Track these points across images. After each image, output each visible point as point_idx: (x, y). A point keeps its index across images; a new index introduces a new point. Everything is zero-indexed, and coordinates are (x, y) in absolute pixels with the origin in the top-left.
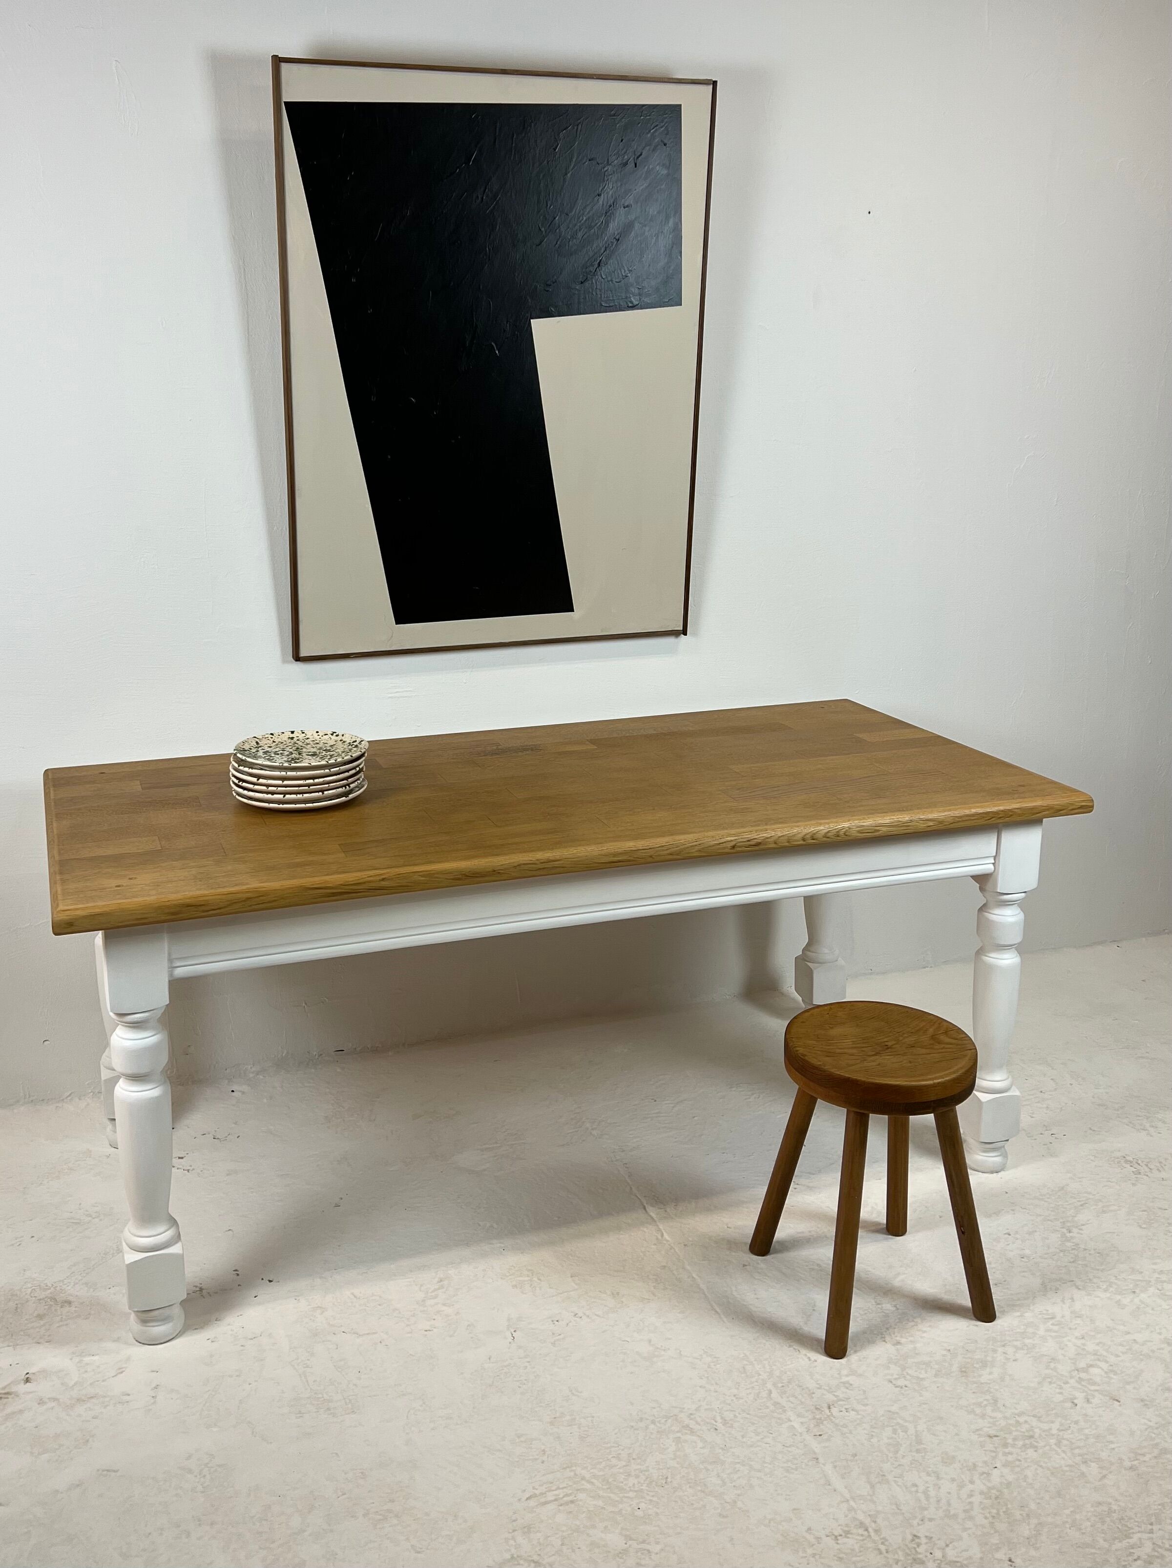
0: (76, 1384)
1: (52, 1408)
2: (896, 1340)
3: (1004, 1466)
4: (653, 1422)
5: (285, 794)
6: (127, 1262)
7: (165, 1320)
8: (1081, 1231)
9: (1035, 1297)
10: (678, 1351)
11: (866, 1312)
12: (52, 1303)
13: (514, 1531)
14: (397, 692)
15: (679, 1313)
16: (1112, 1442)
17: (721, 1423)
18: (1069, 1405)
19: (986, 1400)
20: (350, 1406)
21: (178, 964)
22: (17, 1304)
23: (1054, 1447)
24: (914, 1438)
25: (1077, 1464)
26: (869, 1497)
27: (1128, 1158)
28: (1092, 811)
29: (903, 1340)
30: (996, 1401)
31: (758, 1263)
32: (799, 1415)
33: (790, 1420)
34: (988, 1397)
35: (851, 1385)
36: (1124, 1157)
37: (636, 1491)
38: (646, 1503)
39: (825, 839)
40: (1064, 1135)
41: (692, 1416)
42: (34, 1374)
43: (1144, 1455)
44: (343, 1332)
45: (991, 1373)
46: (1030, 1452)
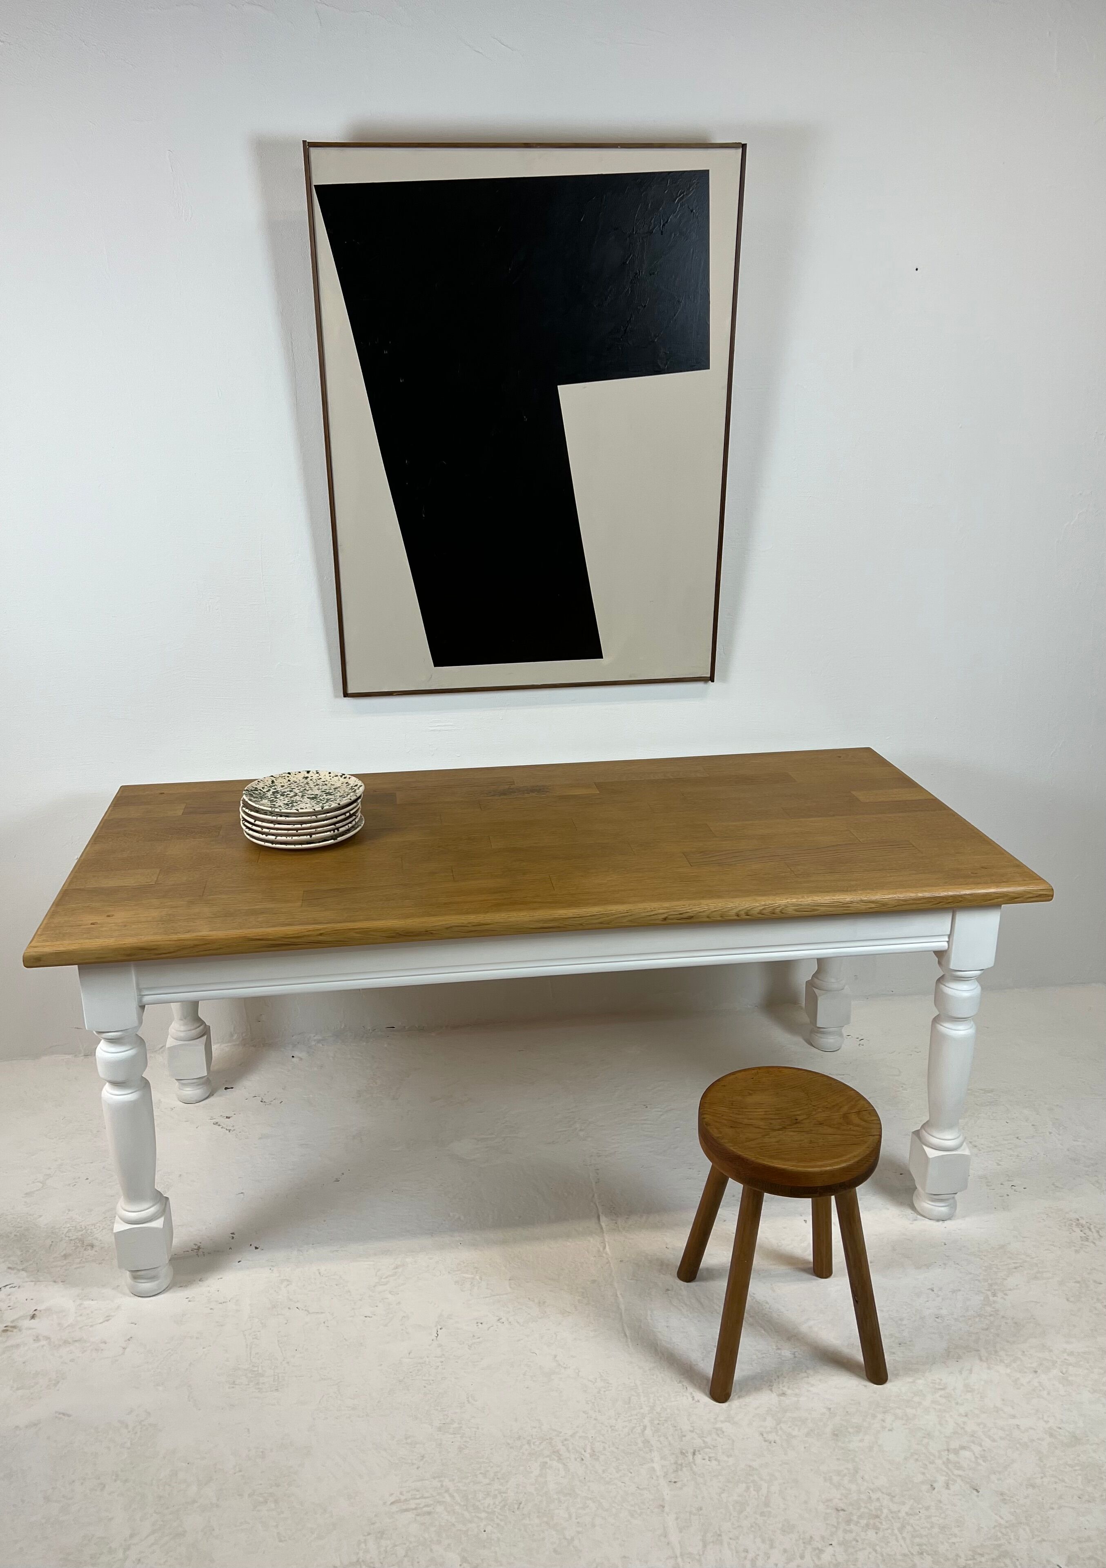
0: (69, 1326)
1: (43, 1346)
2: (782, 1390)
3: (840, 1544)
4: (529, 1443)
5: (276, 835)
6: (115, 1231)
7: (152, 1278)
8: (1005, 1297)
9: (934, 1363)
10: (577, 1371)
11: (764, 1355)
12: (79, 1245)
13: (369, 1534)
14: (438, 726)
15: (592, 1331)
16: (956, 1536)
17: (589, 1453)
18: (925, 1487)
19: (847, 1469)
20: (276, 1383)
21: (145, 994)
22: (52, 1242)
23: (896, 1531)
24: (763, 1498)
25: (912, 1554)
26: (697, 1557)
27: (1081, 1221)
28: (1051, 900)
29: (789, 1392)
30: (856, 1470)
31: (681, 1289)
32: (663, 1458)
33: (652, 1461)
34: (850, 1466)
35: (723, 1432)
36: (1078, 1220)
37: (488, 1513)
38: (492, 1527)
39: (760, 915)
40: (1025, 1188)
41: (566, 1442)
42: (41, 1311)
43: (982, 1555)
44: (297, 1308)
45: (862, 1441)
46: (871, 1534)
